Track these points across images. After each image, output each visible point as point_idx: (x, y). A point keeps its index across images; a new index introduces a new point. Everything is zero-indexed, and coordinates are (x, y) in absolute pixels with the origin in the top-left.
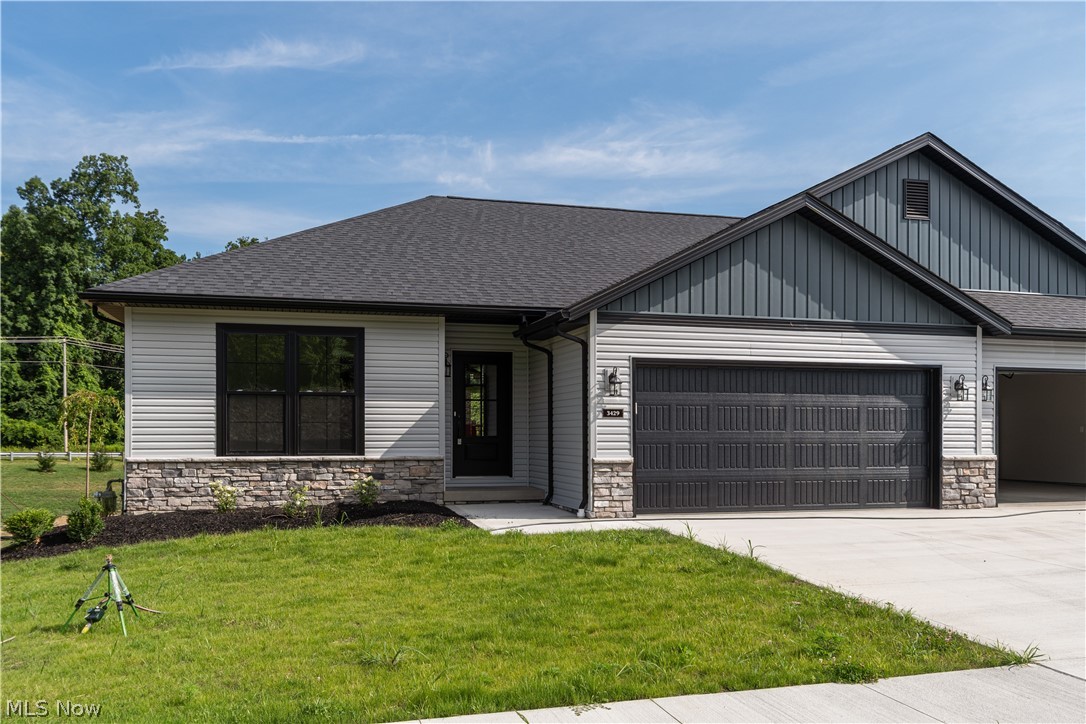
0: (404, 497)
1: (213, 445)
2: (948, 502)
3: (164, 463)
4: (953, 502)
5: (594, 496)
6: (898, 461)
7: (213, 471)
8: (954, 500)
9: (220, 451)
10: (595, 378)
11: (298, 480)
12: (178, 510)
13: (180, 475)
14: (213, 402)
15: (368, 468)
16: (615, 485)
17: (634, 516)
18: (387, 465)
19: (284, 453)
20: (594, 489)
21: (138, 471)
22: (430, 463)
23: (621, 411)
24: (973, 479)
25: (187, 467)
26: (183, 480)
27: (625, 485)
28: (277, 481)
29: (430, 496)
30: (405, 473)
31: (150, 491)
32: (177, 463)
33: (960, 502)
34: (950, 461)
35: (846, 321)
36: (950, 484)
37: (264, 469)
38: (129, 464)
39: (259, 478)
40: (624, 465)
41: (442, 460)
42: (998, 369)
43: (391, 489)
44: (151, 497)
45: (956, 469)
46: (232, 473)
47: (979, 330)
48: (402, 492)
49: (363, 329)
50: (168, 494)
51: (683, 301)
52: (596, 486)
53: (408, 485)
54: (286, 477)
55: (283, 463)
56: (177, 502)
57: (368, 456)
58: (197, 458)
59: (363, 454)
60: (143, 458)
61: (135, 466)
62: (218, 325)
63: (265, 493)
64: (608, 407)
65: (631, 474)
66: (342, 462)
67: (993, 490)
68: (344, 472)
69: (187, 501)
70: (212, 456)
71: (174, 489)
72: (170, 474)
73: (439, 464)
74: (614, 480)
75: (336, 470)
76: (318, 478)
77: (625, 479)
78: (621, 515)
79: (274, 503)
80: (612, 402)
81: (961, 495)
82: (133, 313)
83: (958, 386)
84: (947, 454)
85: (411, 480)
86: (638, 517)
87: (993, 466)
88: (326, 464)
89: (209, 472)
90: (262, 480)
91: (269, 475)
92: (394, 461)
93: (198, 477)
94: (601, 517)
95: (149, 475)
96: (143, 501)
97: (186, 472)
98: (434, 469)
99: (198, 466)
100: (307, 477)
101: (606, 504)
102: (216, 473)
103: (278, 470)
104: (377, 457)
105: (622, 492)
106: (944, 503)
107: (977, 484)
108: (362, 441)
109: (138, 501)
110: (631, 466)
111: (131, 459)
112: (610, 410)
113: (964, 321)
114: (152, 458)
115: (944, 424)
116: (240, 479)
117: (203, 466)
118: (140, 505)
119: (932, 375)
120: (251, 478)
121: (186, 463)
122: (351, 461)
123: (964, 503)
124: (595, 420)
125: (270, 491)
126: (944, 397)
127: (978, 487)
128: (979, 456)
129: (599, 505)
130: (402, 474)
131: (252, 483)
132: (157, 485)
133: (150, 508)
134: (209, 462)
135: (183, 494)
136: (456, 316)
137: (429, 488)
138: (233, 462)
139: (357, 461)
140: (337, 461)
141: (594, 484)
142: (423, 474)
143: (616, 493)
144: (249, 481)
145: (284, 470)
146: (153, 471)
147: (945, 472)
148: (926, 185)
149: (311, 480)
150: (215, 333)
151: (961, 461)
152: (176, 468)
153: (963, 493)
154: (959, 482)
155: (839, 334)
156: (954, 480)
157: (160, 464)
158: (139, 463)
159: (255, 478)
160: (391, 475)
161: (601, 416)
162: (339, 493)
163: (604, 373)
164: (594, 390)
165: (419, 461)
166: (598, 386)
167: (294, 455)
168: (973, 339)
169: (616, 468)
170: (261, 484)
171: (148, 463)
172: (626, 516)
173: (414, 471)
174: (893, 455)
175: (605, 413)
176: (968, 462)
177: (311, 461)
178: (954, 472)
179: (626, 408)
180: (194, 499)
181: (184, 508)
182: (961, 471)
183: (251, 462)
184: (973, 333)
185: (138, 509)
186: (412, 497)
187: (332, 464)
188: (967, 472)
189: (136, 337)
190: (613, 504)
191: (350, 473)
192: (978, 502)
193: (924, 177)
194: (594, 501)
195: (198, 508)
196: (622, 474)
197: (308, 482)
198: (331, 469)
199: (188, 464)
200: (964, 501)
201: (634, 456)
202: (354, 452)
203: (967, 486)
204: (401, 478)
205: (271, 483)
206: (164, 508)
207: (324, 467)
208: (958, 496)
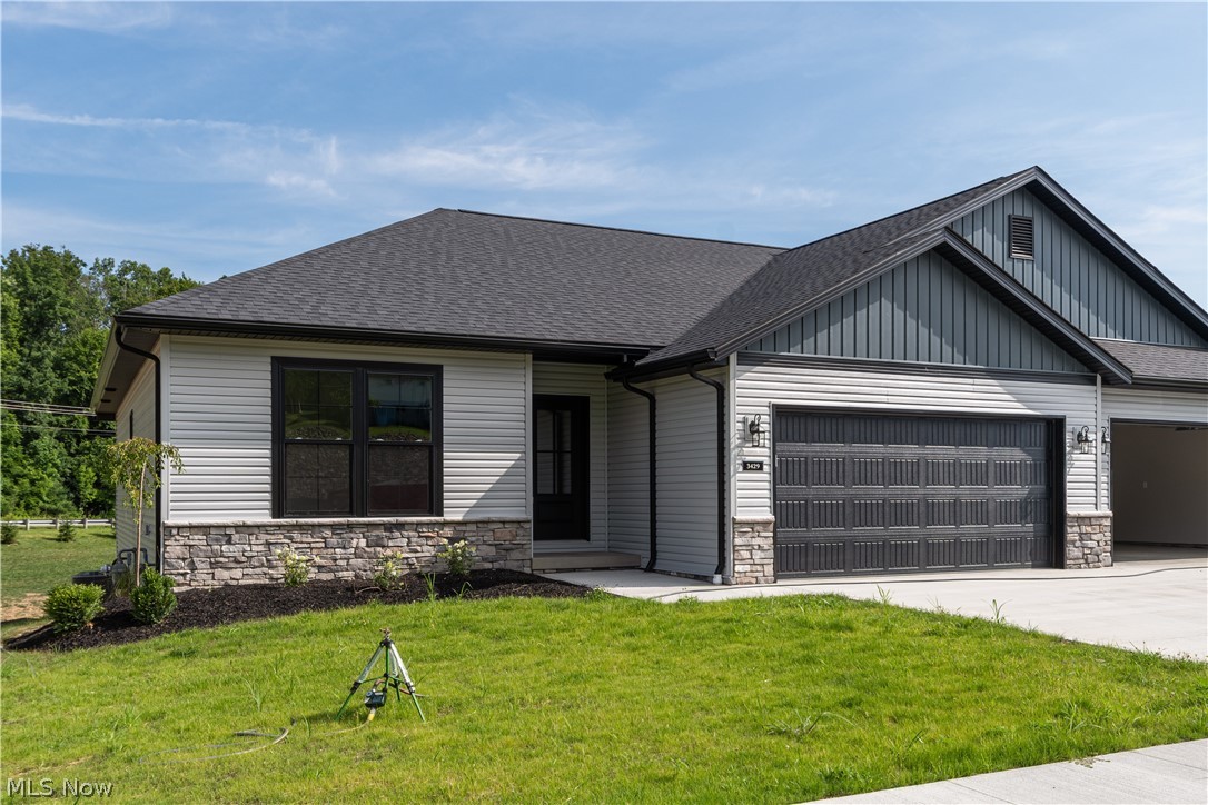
0: (488, 566)
1: (268, 504)
2: (1072, 562)
3: (209, 527)
4: (1077, 562)
5: (734, 560)
6: (1023, 519)
7: (269, 537)
8: (1077, 559)
9: (277, 511)
10: (735, 428)
11: (368, 546)
12: (227, 585)
13: (229, 542)
14: (268, 453)
15: (448, 531)
16: (756, 547)
17: (775, 582)
18: (469, 528)
19: (351, 514)
20: (734, 551)
21: (177, 537)
22: (516, 525)
23: (761, 464)
24: (1094, 537)
25: (237, 532)
26: (232, 548)
27: (766, 547)
28: (344, 548)
29: (516, 563)
30: (489, 538)
31: (193, 561)
32: (225, 527)
33: (1083, 561)
34: (1073, 517)
35: (978, 367)
36: (1073, 542)
37: (328, 533)
38: (167, 528)
39: (323, 545)
40: (765, 524)
41: (529, 522)
42: (1113, 421)
43: (476, 553)
44: (193, 568)
45: (1079, 526)
46: (291, 539)
47: (1099, 378)
48: (486, 560)
49: (441, 366)
50: (214, 565)
51: (822, 342)
52: (737, 548)
53: (492, 551)
54: (354, 542)
55: (350, 526)
56: (225, 575)
57: (449, 516)
58: (250, 520)
59: (442, 515)
60: (185, 522)
61: (175, 532)
62: (273, 358)
63: (330, 563)
64: (749, 459)
65: (771, 534)
66: (419, 524)
67: (1109, 548)
68: (420, 537)
69: (238, 573)
70: (268, 520)
71: (222, 559)
72: (217, 540)
73: (526, 526)
74: (755, 541)
75: (411, 533)
76: (391, 544)
77: (765, 540)
78: (762, 580)
79: (341, 574)
80: (753, 454)
81: (1084, 554)
82: (171, 342)
83: (1081, 439)
84: (1071, 510)
85: (496, 545)
86: (779, 582)
87: (1108, 522)
88: (400, 526)
89: (264, 537)
90: (326, 547)
91: (334, 541)
92: (477, 522)
93: (250, 544)
94: (742, 583)
95: (192, 543)
96: (184, 575)
97: (236, 537)
98: (521, 532)
99: (250, 531)
100: (379, 543)
101: (748, 568)
102: (272, 539)
103: (345, 535)
104: (459, 518)
105: (763, 555)
106: (1068, 562)
107: (1098, 542)
108: (441, 499)
109: (179, 574)
110: (772, 525)
111: (169, 522)
112: (751, 463)
113: (1085, 369)
114: (196, 521)
115: (1068, 478)
116: (301, 546)
117: (256, 531)
118: (181, 579)
119: (1055, 426)
120: (313, 545)
121: (236, 527)
122: (428, 524)
124: (735, 474)
125: (336, 560)
126: (1068, 449)
127: (1098, 545)
128: (1098, 513)
129: (740, 570)
130: (485, 538)
131: (315, 552)
132: (201, 554)
133: (193, 583)
134: (264, 526)
135: (233, 565)
136: (545, 354)
137: (516, 555)
138: (293, 525)
139: (435, 523)
140: (412, 524)
141: (734, 546)
142: (509, 538)
143: (758, 555)
144: (311, 549)
145: (352, 535)
146: (196, 537)
147: (1069, 530)
148: (1030, 222)
149: (383, 547)
150: (269, 368)
151: (1083, 518)
152: (224, 533)
153: (1086, 551)
154: (1081, 540)
155: (971, 381)
156: (1077, 538)
157: (205, 529)
158: (179, 528)
159: (318, 545)
160: (474, 539)
161: (741, 469)
162: (415, 561)
163: (744, 421)
164: (733, 439)
165: (504, 523)
166: (738, 436)
167: (362, 516)
168: (1092, 388)
169: (757, 528)
170: (325, 552)
171: (191, 527)
172: (767, 582)
173: (498, 535)
174: (1018, 510)
175: (746, 466)
176: (1090, 518)
177: (383, 524)
178: (1076, 529)
179: (766, 460)
180: (246, 571)
181: (234, 583)
182: (1083, 529)
183: (313, 525)
184: (1094, 383)
185: (179, 585)
186: (496, 565)
187: (407, 527)
188: (1089, 529)
189: (176, 373)
190: (754, 568)
191: (427, 537)
192: (1098, 561)
193: (1028, 214)
194: (734, 565)
195: (250, 582)
196: (763, 534)
197: (379, 549)
198: (406, 533)
199: (239, 528)
200: (1086, 560)
201: (775, 514)
202: (431, 513)
203: (1090, 544)
204: (484, 543)
205: (337, 550)
206: (210, 582)
207: (398, 530)
208: (1080, 555)
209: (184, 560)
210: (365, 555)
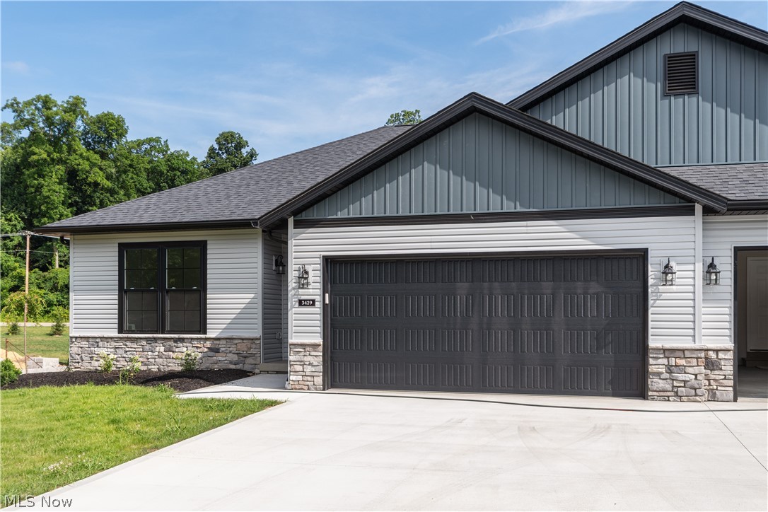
0: (232, 366)
1: (116, 326)
2: (656, 394)
3: (89, 338)
4: (662, 394)
5: (291, 371)
6: (601, 348)
7: (116, 344)
8: (664, 391)
9: (120, 332)
10: (292, 274)
11: (165, 351)
12: (96, 369)
13: (98, 346)
14: (117, 297)
15: (208, 344)
16: (307, 363)
17: (324, 390)
18: (221, 342)
19: (157, 332)
20: (291, 365)
21: (76, 343)
22: (251, 341)
23: (314, 301)
24: (689, 370)
25: (101, 341)
26: (99, 349)
27: (315, 363)
28: (152, 352)
29: (250, 366)
30: (233, 349)
31: (82, 356)
32: (96, 338)
33: (672, 394)
34: (657, 349)
35: (531, 210)
36: (659, 374)
37: (144, 343)
38: (71, 338)
39: (141, 350)
40: (315, 346)
41: (260, 339)
42: (739, 249)
43: (225, 360)
44: (82, 360)
45: (668, 358)
46: (126, 345)
47: (699, 208)
48: (231, 363)
49: (206, 241)
50: (91, 358)
51: (365, 205)
52: (292, 363)
53: (235, 358)
54: (157, 349)
55: (155, 340)
56: (96, 364)
57: (208, 335)
58: (106, 335)
59: (206, 334)
60: (77, 335)
61: (74, 340)
62: (119, 244)
63: (145, 360)
64: (303, 298)
65: (321, 354)
66: (192, 339)
67: (730, 382)
68: (193, 347)
70: (115, 334)
71: (94, 355)
72: (92, 345)
73: (257, 342)
74: (306, 359)
75: (188, 344)
76: (177, 350)
77: (317, 358)
78: (313, 388)
79: (150, 367)
80: (305, 294)
81: (673, 387)
83: (667, 270)
84: (653, 343)
85: (237, 354)
86: (327, 391)
88: (182, 340)
89: (114, 344)
90: (143, 351)
91: (147, 347)
92: (226, 339)
93: (107, 348)
94: (296, 389)
95: (82, 346)
96: (78, 362)
97: (101, 344)
98: (254, 346)
99: (107, 340)
100: (170, 350)
101: (300, 378)
102: (117, 345)
103: (153, 344)
104: (213, 336)
105: (313, 369)
106: (650, 393)
107: (696, 375)
108: (205, 324)
109: (76, 362)
110: (321, 348)
111: (71, 335)
112: (305, 301)
114: (82, 335)
115: (652, 310)
116: (131, 349)
117: (110, 340)
118: (77, 365)
120: (137, 349)
121: (101, 338)
122: (197, 339)
123: (676, 394)
124: (291, 309)
125: (148, 359)
126: (651, 281)
127: (696, 379)
128: (697, 345)
129: (294, 379)
130: (231, 349)
131: (138, 353)
132: (86, 352)
133: (82, 368)
134: (111, 338)
135: (99, 359)
137: (249, 361)
138: (127, 338)
139: (201, 339)
140: (189, 339)
141: (291, 361)
142: (246, 349)
143: (309, 369)
144: (136, 351)
145: (157, 344)
146: (83, 343)
147: (651, 361)
149: (173, 352)
150: (117, 250)
151: (673, 350)
152: (95, 341)
153: (676, 384)
154: (670, 372)
156: (664, 370)
157: (87, 338)
158: (76, 338)
159: (139, 350)
160: (224, 349)
161: (297, 305)
163: (299, 270)
164: (292, 283)
165: (243, 339)
166: (294, 281)
167: (162, 333)
168: (690, 218)
169: (308, 349)
170: (143, 353)
171: (81, 338)
172: (316, 389)
173: (239, 347)
175: (301, 303)
176: (683, 351)
177: (173, 338)
178: (663, 361)
179: (318, 298)
181: (99, 368)
182: (673, 361)
183: (136, 338)
184: (690, 211)
185: (75, 368)
186: (239, 367)
187: (186, 341)
188: (682, 362)
189: (76, 255)
190: (305, 378)
191: (197, 347)
192: (696, 395)
193: (691, 48)
194: (291, 375)
196: (312, 353)
197: (171, 353)
198: (185, 344)
199: (102, 338)
200: (677, 392)
201: (324, 339)
202: (199, 332)
203: (681, 377)
204: (230, 352)
205: (149, 353)
206: (89, 367)
207: (182, 342)
208: (669, 387)
209: (79, 355)
210: (164, 357)
